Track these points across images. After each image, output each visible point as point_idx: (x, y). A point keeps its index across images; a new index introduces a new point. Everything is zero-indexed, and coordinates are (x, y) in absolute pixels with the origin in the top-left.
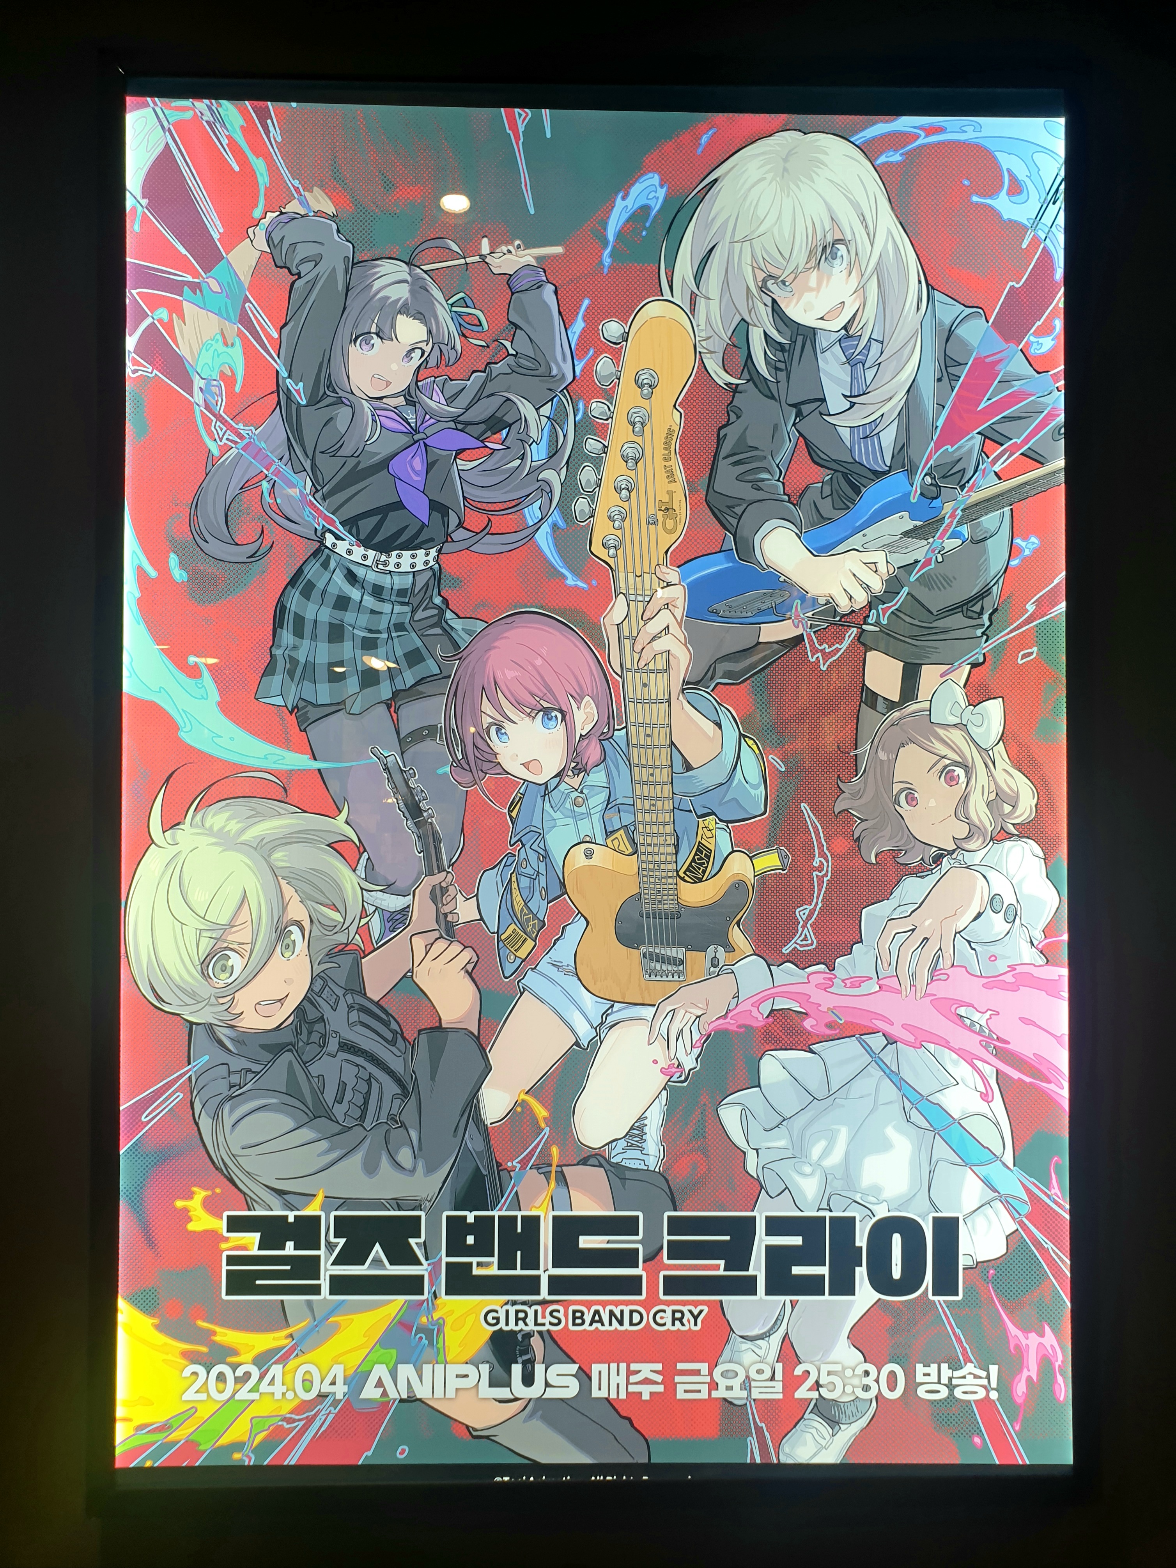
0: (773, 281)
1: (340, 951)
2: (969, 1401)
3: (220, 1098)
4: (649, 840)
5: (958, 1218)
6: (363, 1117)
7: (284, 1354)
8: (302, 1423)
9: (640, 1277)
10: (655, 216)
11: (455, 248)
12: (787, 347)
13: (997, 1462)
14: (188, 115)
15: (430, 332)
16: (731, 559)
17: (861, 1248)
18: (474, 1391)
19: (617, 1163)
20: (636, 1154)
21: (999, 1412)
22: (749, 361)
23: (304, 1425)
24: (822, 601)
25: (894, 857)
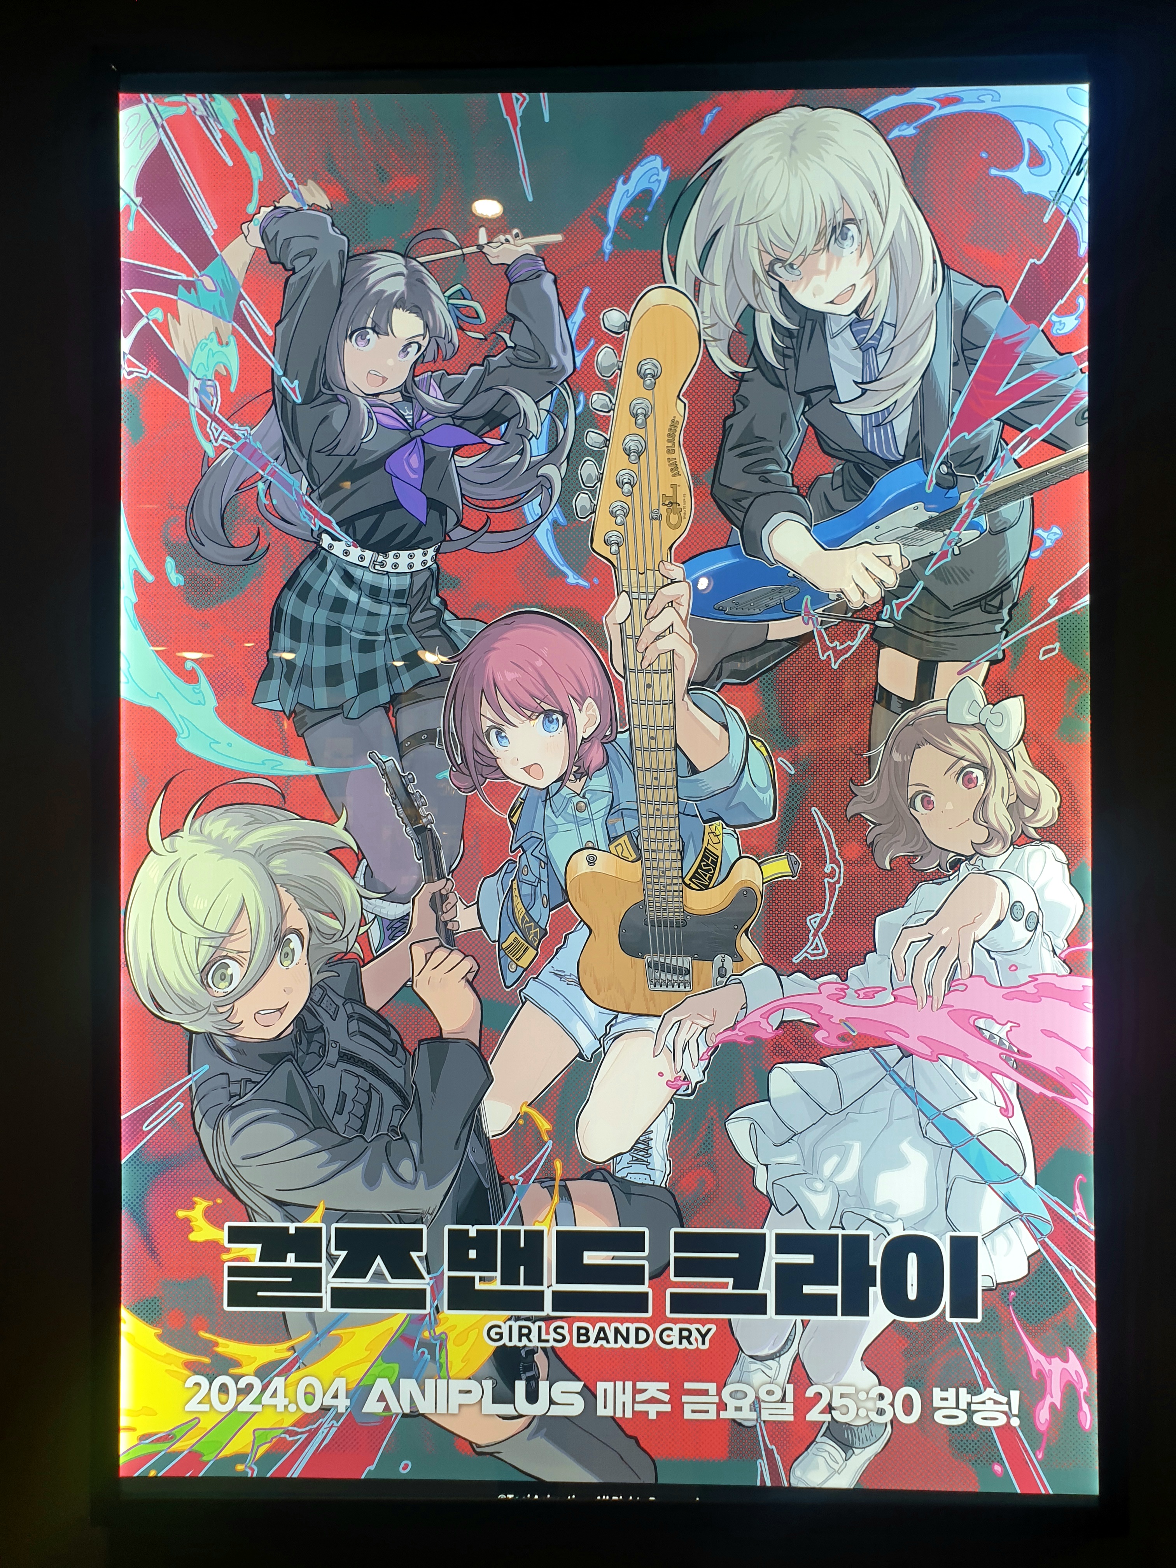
0: (780, 265)
1: (339, 960)
2: (989, 1428)
3: (220, 1108)
4: (653, 847)
5: (976, 1238)
6: (363, 1129)
7: (285, 1367)
8: (304, 1436)
9: (647, 1294)
10: (658, 199)
11: (451, 238)
12: (795, 333)
13: (1019, 1491)
14: (182, 110)
15: (426, 326)
16: (738, 554)
17: (875, 1267)
18: (477, 1408)
19: (622, 1178)
20: (642, 1168)
21: (1021, 1440)
22: (756, 348)
23: (306, 1439)
24: (833, 596)
25: (909, 863)
